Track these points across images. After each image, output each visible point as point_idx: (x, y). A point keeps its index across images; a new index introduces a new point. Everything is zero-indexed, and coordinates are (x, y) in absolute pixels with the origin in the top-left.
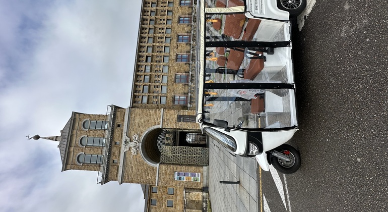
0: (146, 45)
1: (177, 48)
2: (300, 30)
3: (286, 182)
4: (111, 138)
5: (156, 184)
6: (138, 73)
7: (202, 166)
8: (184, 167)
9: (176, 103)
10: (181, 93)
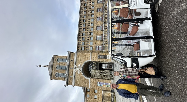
0: (83, 23)
1: (97, 23)
2: (156, 11)
3: (152, 82)
4: (69, 66)
5: (89, 88)
6: (79, 37)
7: (111, 80)
8: (102, 80)
9: (97, 49)
10: (99, 45)
